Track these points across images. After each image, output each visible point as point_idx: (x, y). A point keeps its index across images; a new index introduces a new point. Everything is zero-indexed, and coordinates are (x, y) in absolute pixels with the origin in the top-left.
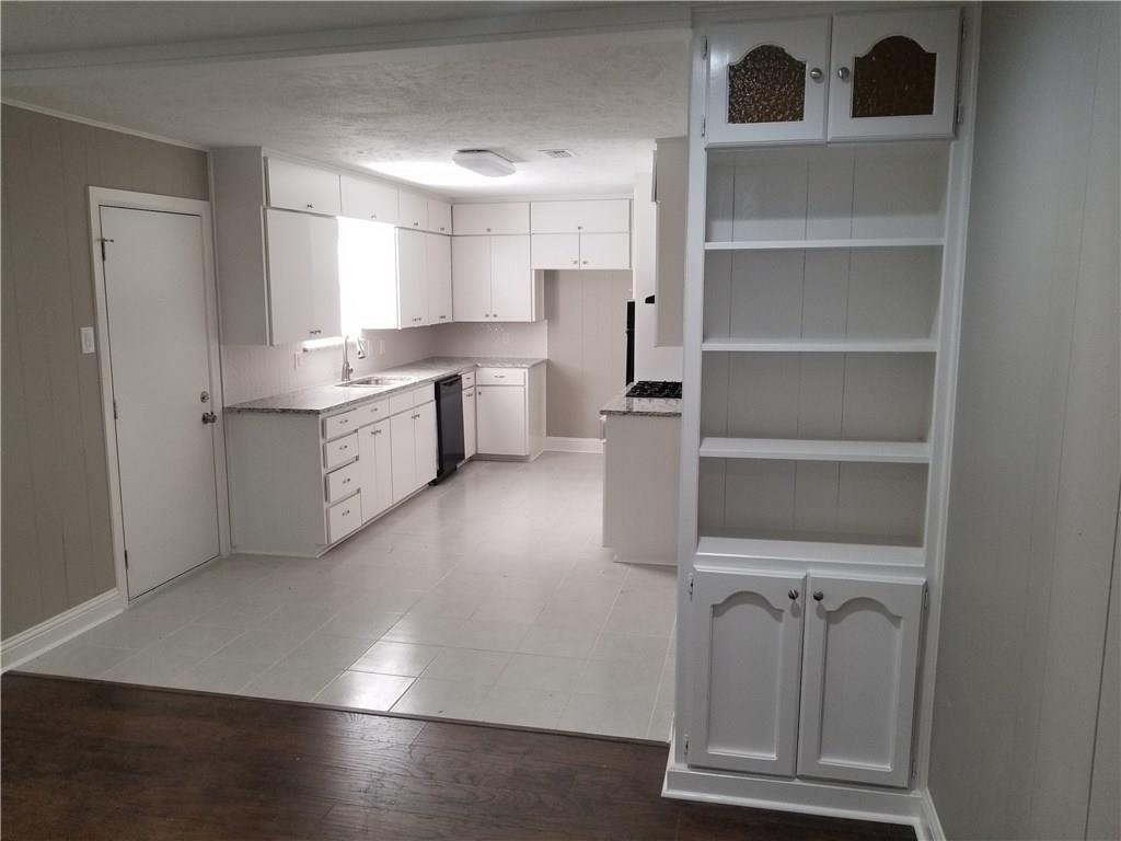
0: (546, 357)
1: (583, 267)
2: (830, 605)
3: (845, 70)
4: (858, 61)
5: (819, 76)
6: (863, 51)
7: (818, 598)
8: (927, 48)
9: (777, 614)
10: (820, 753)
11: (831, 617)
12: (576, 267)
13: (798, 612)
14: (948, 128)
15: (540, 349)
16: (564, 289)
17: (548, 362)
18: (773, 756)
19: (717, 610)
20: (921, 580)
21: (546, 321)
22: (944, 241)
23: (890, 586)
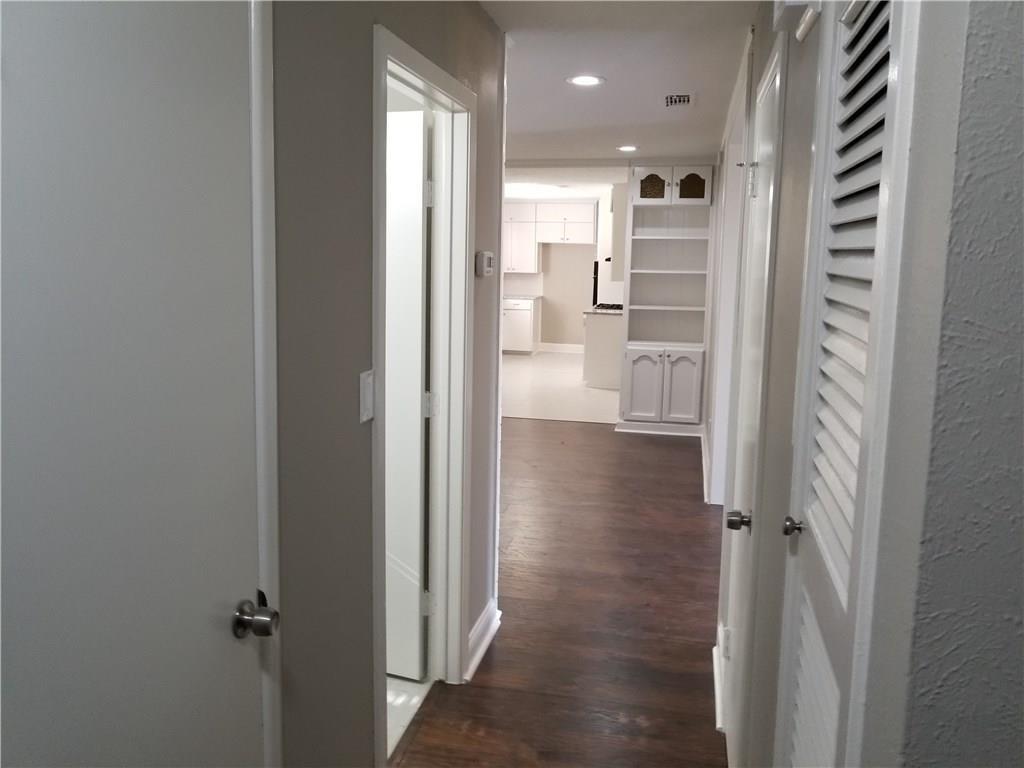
0: (541, 294)
1: (566, 242)
2: (673, 359)
3: (677, 184)
4: (682, 181)
5: (669, 185)
6: (683, 177)
7: (669, 356)
8: (702, 177)
9: (655, 363)
10: (669, 413)
11: (673, 364)
12: (562, 242)
13: (662, 362)
14: (709, 203)
15: (538, 289)
16: (554, 254)
17: (542, 297)
18: (653, 415)
19: (635, 362)
20: (702, 350)
21: (542, 274)
22: (709, 238)
23: (693, 352)
